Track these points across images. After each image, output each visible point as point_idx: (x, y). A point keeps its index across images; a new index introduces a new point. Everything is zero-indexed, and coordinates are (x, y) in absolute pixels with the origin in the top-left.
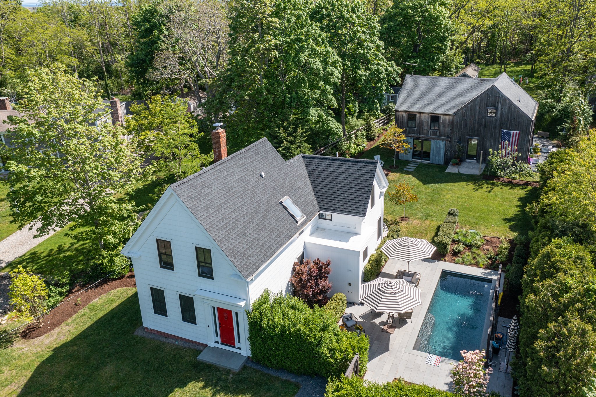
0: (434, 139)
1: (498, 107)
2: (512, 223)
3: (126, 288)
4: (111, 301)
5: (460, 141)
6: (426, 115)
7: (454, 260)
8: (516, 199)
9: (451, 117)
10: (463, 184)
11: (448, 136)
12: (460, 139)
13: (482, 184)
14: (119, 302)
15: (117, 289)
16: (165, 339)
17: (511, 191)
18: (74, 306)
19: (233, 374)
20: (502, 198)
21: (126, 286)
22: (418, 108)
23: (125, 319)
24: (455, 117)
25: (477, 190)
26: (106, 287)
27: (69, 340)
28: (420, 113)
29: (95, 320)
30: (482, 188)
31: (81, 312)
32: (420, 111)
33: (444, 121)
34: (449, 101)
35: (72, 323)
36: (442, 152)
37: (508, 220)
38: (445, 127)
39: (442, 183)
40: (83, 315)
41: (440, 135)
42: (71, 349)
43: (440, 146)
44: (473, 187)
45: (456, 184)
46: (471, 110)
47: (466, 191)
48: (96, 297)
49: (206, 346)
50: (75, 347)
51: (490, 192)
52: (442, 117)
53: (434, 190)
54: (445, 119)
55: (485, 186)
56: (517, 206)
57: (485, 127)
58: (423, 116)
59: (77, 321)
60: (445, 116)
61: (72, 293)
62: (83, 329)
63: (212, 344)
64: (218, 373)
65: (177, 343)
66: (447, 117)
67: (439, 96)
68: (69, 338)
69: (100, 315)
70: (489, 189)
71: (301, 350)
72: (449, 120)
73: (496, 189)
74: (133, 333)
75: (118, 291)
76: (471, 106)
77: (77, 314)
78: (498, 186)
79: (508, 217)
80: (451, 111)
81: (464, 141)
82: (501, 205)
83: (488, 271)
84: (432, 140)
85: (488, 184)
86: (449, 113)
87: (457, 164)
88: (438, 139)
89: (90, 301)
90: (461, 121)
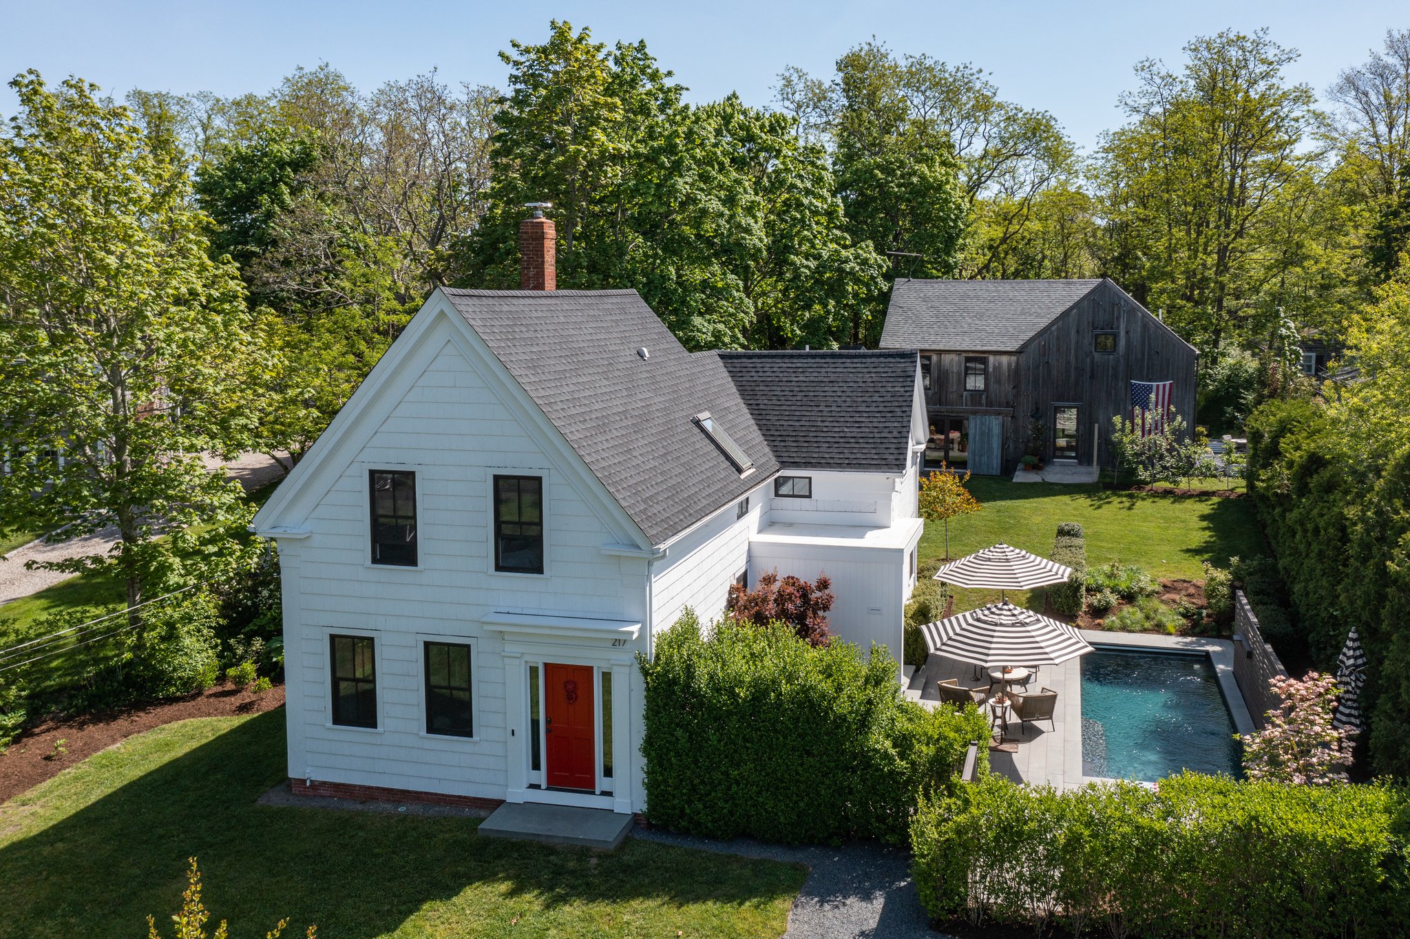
0: (975, 413)
1: (1118, 327)
2: (1206, 556)
3: (209, 719)
4: (168, 745)
5: (1037, 414)
6: (954, 357)
7: (1099, 624)
8: (1196, 519)
9: (1014, 358)
10: (1066, 499)
11: (1008, 404)
12: (1037, 409)
13: (1107, 497)
14: (195, 744)
15: (181, 722)
16: (360, 807)
17: (1177, 505)
18: (44, 762)
19: (599, 857)
20: (1164, 518)
21: (209, 715)
22: (933, 342)
23: (219, 776)
24: (1023, 357)
25: (1099, 507)
26: (142, 718)
27: (35, 832)
28: (940, 352)
29: (118, 784)
30: (1109, 503)
31: (71, 772)
32: (941, 347)
33: (998, 368)
34: (1004, 326)
35: (39, 799)
36: (996, 444)
37: (1196, 552)
38: (998, 382)
39: (1011, 499)
40: (76, 779)
41: (990, 404)
42: (46, 850)
43: (990, 430)
44: (1089, 502)
45: (1046, 500)
46: (1058, 338)
47: (1075, 509)
48: (114, 741)
49: (499, 803)
50: (60, 845)
51: (1130, 508)
52: (991, 359)
53: (998, 511)
54: (1000, 364)
55: (1115, 500)
56: (1204, 529)
57: (1092, 377)
58: (947, 358)
59: (56, 793)
60: (998, 357)
61: (32, 735)
62: (82, 806)
63: (518, 793)
64: (552, 858)
65: (402, 809)
66: (1005, 359)
67: (980, 316)
68: (37, 827)
69: (134, 773)
70: (1127, 504)
71: (809, 753)
72: (1009, 365)
73: (1139, 503)
74: (254, 801)
75: (185, 726)
76: (1058, 329)
77: (56, 779)
78: (1143, 499)
79: (1194, 547)
80: (1013, 346)
81: (1044, 415)
82: (1167, 528)
83: (1189, 639)
84: (971, 417)
85: (1119, 496)
86: (1008, 349)
87: (1035, 468)
88: (986, 413)
89: (97, 749)
90: (1038, 367)
